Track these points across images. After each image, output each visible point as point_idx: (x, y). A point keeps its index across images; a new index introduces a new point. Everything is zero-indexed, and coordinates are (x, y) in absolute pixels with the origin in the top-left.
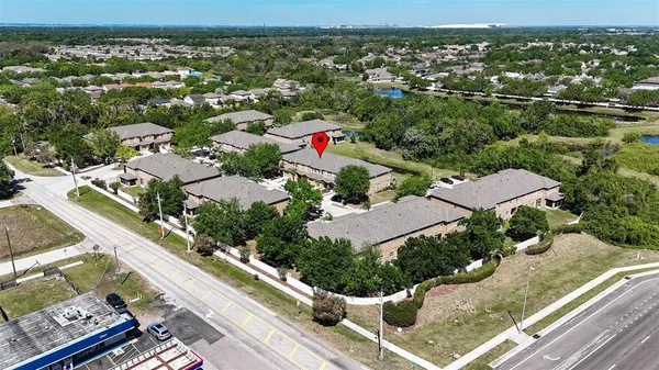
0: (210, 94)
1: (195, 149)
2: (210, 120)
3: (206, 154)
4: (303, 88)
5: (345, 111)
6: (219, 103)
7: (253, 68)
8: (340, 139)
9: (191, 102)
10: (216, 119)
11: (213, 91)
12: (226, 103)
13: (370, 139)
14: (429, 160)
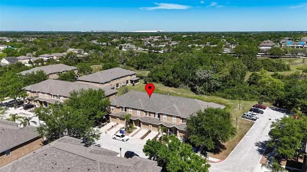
0: (23, 57)
1: (7, 100)
2: (24, 73)
3: (20, 104)
4: (86, 54)
5: (123, 63)
6: (30, 62)
7: (50, 45)
8: (136, 81)
9: (7, 62)
10: (30, 72)
11: (25, 55)
12: (35, 62)
13: (158, 81)
14: (217, 93)
